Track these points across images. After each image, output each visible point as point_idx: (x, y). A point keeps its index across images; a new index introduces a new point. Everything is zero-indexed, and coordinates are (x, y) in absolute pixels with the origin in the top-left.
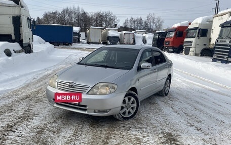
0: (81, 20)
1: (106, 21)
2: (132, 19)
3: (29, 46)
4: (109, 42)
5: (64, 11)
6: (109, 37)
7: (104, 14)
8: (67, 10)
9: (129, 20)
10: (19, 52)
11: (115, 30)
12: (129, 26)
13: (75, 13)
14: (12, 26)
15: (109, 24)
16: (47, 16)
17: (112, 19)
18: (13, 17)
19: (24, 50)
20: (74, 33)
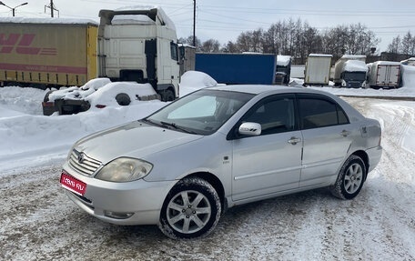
0: (304, 43)
1: (352, 43)
2: (409, 35)
3: (171, 88)
4: (344, 82)
5: (272, 29)
6: (346, 72)
7: (349, 30)
8: (279, 26)
9: (402, 38)
10: (149, 98)
11: (360, 59)
12: (400, 51)
13: (293, 32)
14: (144, 56)
15: (358, 49)
16: (244, 39)
17: (365, 39)
18: (146, 42)
19: (159, 96)
20: (278, 67)
